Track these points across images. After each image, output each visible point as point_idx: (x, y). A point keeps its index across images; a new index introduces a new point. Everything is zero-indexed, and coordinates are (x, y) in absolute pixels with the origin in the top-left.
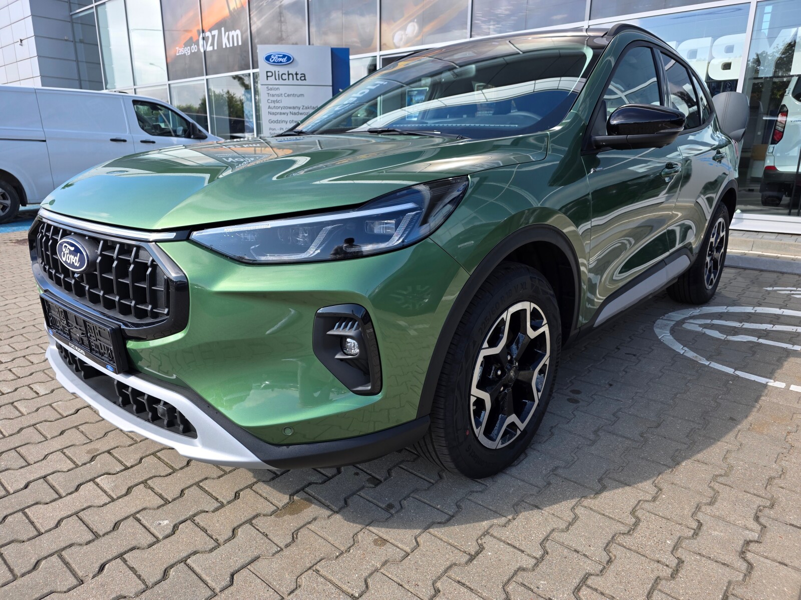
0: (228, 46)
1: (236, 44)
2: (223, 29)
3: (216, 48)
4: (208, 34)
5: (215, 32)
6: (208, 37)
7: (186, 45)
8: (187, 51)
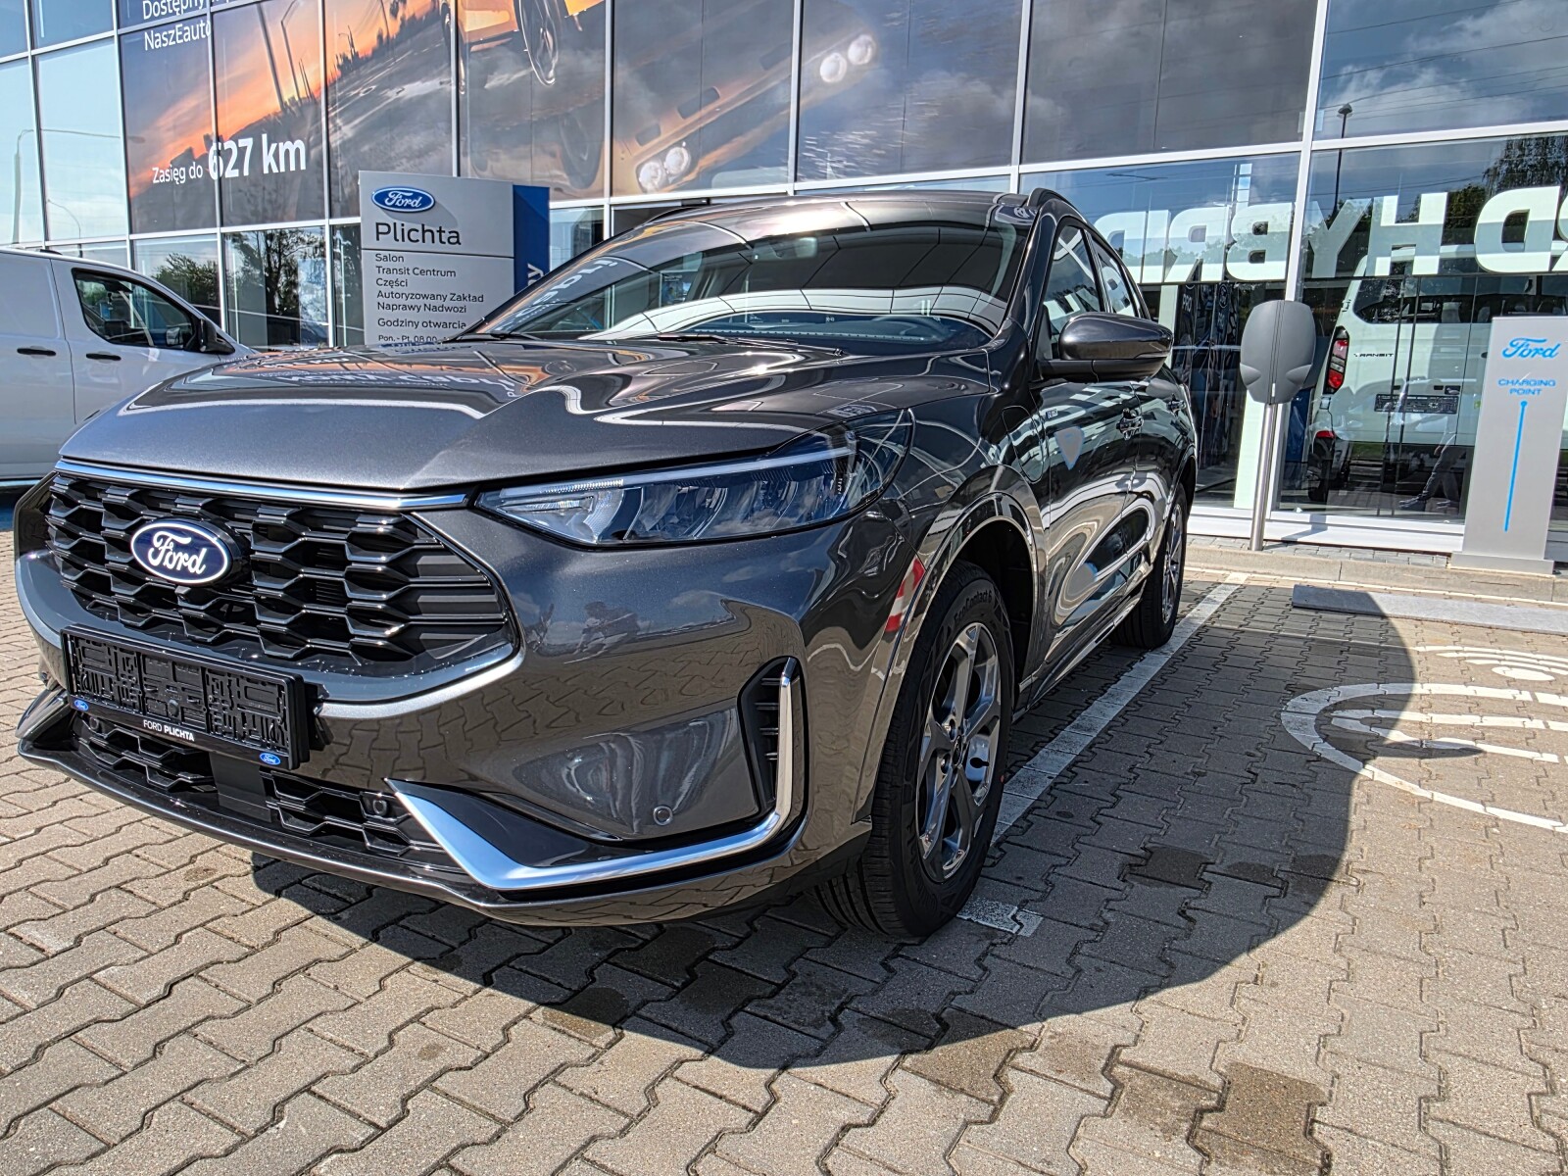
0: (275, 170)
1: (293, 168)
2: (264, 137)
3: (246, 173)
4: (229, 144)
5: (247, 143)
6: (230, 151)
7: (176, 164)
8: (179, 176)
